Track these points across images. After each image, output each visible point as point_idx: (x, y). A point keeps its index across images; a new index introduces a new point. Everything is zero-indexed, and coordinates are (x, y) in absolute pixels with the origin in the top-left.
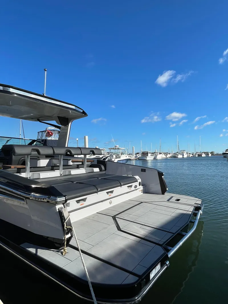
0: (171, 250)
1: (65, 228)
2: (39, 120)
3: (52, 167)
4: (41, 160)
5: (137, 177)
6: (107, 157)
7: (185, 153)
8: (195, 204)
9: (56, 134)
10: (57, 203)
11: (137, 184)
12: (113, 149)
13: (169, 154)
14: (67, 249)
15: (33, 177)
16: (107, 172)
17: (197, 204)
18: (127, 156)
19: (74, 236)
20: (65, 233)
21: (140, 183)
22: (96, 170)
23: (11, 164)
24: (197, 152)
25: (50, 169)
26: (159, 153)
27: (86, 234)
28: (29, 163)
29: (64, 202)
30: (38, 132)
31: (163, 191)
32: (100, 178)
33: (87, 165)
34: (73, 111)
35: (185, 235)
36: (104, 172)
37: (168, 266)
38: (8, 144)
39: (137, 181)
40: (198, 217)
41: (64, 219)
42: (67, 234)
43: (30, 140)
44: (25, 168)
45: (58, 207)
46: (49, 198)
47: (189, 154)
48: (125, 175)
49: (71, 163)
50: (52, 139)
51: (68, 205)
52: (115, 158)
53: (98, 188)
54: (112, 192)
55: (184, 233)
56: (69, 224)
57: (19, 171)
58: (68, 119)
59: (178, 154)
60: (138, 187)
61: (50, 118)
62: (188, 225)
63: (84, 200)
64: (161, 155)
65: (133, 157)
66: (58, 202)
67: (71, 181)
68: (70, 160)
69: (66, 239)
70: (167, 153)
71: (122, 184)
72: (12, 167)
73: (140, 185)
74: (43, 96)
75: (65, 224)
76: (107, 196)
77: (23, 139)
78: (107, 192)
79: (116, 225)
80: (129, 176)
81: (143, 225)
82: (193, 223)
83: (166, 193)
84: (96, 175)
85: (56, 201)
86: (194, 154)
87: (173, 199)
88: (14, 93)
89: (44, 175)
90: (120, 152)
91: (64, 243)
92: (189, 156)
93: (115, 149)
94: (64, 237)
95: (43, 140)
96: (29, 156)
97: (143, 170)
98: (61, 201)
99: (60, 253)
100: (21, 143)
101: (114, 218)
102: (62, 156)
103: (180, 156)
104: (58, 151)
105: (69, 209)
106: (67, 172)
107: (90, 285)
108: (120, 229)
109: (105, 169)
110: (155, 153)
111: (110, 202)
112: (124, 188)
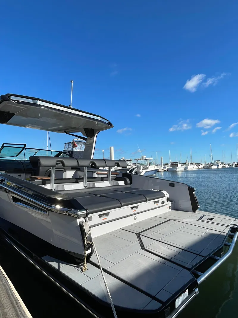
0: (202, 276)
1: (85, 243)
2: (65, 132)
3: (77, 179)
4: (67, 172)
5: (165, 192)
6: (134, 169)
7: (220, 163)
8: (231, 224)
9: (82, 146)
10: (78, 217)
11: (164, 199)
12: (140, 159)
13: (202, 164)
14: (87, 265)
15: (58, 188)
16: (132, 186)
17: (234, 225)
18: (155, 166)
19: (94, 252)
20: (86, 248)
21: (167, 199)
22: (121, 183)
23: (38, 175)
24: (234, 163)
25: (75, 181)
26: (190, 164)
27: (108, 250)
28: (54, 175)
29: (85, 216)
30: (65, 144)
31: (195, 209)
32: (124, 192)
33: (111, 178)
34: (99, 122)
35: (219, 259)
36: (129, 186)
37: (197, 294)
38: (36, 155)
39: (165, 197)
40: (234, 239)
41: (84, 234)
42: (88, 249)
43: (57, 151)
44: (50, 179)
45: (79, 220)
46: (71, 211)
47: (225, 164)
48: (152, 189)
49: (95, 175)
50: (79, 151)
51: (90, 219)
52: (143, 169)
53: (121, 202)
54: (136, 207)
55: (217, 258)
56: (90, 239)
57: (44, 182)
58: (93, 130)
59: (211, 164)
60: (166, 203)
61: (76, 130)
62: (222, 248)
63: (107, 214)
64: (192, 166)
65: (161, 168)
66: (79, 215)
67: (94, 194)
68: (95, 172)
69: (86, 255)
70: (200, 164)
71: (148, 199)
72: (39, 178)
73: (167, 201)
74: (70, 108)
75: (86, 239)
76: (132, 212)
77: (50, 151)
78: (131, 207)
79: (140, 244)
80: (156, 190)
81: (169, 245)
82: (228, 247)
83: (197, 211)
84: (121, 188)
85: (77, 214)
86: (231, 165)
87: (206, 218)
88: (41, 106)
89: (69, 187)
90: (147, 163)
91: (84, 259)
92: (225, 166)
93: (142, 159)
94: (84, 253)
95: (70, 151)
96: (54, 168)
97: (172, 185)
98: (82, 215)
99: (80, 269)
100: (48, 154)
101: (138, 235)
102: (87, 168)
103: (214, 167)
104: (82, 163)
105: (90, 223)
106: (91, 184)
107: (113, 308)
108: (145, 248)
109: (131, 183)
110: (185, 163)
111: (134, 218)
112: (150, 204)
